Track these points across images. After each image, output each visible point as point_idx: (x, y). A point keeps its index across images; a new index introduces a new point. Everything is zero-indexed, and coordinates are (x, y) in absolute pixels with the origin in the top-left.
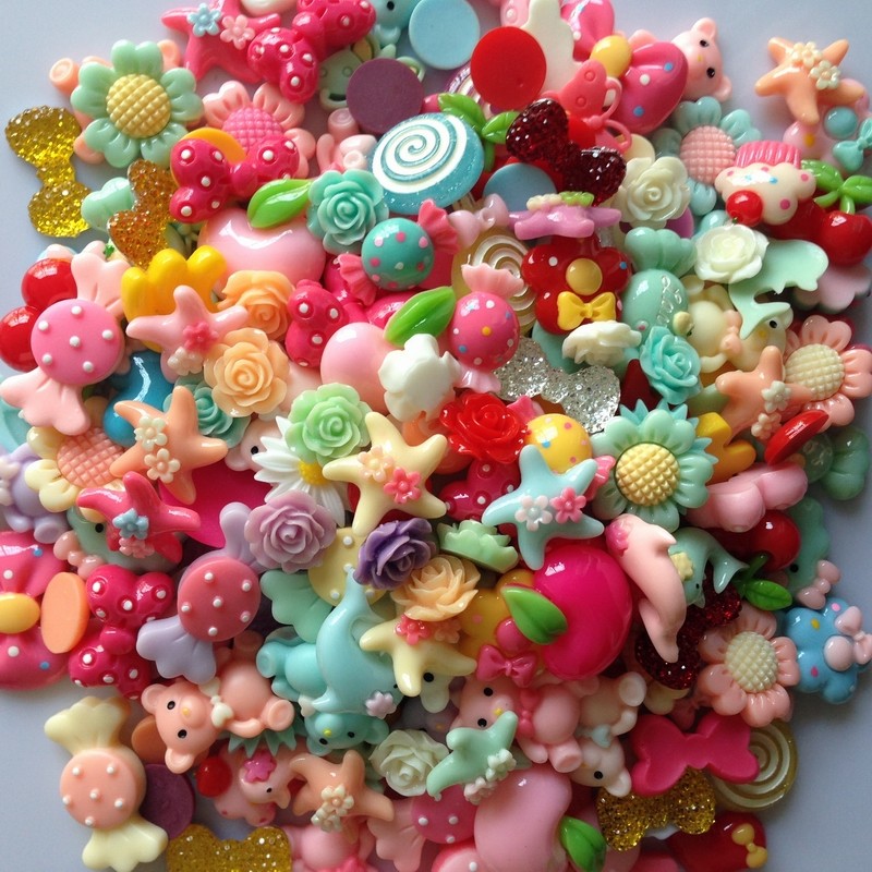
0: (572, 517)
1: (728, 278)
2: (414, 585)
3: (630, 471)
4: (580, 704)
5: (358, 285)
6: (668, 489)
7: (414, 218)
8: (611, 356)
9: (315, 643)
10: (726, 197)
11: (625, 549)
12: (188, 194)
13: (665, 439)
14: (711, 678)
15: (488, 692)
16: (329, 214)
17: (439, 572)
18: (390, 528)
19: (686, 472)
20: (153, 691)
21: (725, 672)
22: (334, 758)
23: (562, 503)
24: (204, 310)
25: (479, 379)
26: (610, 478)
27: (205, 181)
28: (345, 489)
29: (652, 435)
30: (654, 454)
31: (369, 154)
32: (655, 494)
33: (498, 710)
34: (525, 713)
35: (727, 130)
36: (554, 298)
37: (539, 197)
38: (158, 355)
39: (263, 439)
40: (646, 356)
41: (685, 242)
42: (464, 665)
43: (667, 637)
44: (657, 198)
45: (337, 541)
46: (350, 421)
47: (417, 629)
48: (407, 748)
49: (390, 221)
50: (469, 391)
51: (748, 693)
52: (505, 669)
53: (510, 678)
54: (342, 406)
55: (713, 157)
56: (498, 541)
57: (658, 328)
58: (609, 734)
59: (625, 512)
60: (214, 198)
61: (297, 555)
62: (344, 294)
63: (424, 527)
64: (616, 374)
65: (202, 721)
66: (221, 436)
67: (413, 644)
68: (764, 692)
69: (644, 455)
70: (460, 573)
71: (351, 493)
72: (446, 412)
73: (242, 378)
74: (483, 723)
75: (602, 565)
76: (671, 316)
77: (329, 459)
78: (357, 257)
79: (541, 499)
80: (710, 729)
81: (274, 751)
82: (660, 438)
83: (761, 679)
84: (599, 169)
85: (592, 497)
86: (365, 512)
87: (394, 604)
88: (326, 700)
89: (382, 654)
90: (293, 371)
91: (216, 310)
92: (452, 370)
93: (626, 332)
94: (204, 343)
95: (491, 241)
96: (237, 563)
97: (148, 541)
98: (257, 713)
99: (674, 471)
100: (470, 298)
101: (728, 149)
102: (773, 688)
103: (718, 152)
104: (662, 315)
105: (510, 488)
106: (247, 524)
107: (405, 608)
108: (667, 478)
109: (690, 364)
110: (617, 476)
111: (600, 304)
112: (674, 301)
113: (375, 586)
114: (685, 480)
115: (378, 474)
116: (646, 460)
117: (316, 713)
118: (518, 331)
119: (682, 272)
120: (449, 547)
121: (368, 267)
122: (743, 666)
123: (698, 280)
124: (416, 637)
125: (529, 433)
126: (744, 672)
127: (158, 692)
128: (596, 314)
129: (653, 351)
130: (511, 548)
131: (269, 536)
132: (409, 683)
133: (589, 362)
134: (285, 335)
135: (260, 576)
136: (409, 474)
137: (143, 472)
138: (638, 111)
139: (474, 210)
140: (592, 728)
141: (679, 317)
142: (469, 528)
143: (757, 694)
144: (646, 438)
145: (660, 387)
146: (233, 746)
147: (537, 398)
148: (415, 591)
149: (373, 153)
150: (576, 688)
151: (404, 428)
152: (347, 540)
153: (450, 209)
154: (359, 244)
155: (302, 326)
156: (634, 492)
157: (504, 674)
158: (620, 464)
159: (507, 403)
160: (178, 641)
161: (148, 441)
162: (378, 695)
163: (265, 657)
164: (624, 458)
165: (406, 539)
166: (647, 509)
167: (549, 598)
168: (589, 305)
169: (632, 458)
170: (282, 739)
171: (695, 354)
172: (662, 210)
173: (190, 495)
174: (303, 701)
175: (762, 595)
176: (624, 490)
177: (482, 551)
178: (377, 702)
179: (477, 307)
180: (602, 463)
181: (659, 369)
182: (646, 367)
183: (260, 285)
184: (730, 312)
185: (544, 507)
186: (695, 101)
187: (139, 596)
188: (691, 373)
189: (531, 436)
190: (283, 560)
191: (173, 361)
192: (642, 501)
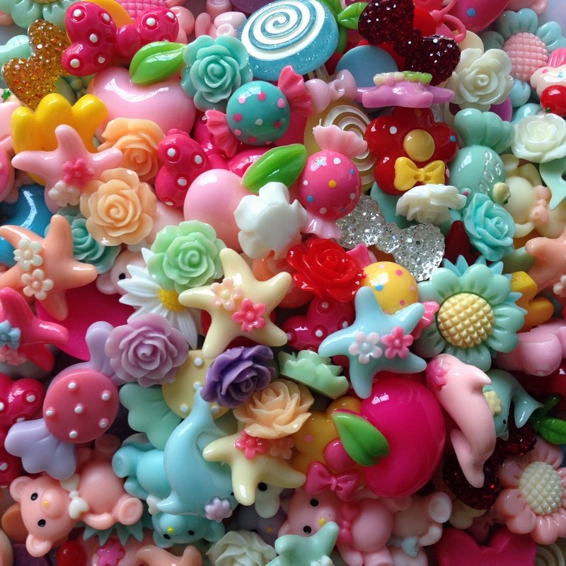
0: (400, 353)
1: (540, 157)
2: (254, 405)
3: (451, 317)
4: (393, 517)
5: (222, 138)
6: (483, 335)
7: (275, 83)
8: (439, 215)
9: (163, 450)
10: (540, 91)
11: (444, 385)
12: (78, 48)
13: (483, 290)
14: (508, 501)
15: (314, 503)
16: (200, 74)
17: (278, 394)
18: (235, 353)
19: (500, 321)
20: (19, 483)
21: (519, 496)
22: (176, 551)
23: (391, 341)
24: (83, 148)
25: (323, 227)
26: (432, 322)
27: (93, 37)
28: (199, 315)
29: (472, 286)
30: (473, 303)
31: (239, 29)
32: (472, 338)
33: (322, 520)
34: (345, 523)
35: (541, 37)
36: (392, 162)
37: (384, 74)
38: (43, 188)
39: (129, 267)
40: (469, 218)
41: (506, 124)
42: (294, 479)
43: (475, 466)
44: (485, 83)
45: (189, 362)
46: (206, 255)
47: (255, 445)
48: (240, 547)
49: (254, 83)
50: (313, 236)
51: (537, 515)
52: (330, 485)
53: (334, 492)
54: (201, 241)
55: (530, 57)
56: (332, 370)
57: (481, 195)
58: (417, 544)
59: (443, 352)
60: (101, 54)
61: (152, 371)
62: (210, 146)
63: (267, 354)
64: (441, 232)
65: (60, 513)
66: (94, 263)
67: (250, 458)
68: (550, 515)
69: (464, 303)
70: (296, 397)
71: (204, 319)
72: (292, 252)
73: (113, 211)
74: (308, 530)
75: (421, 398)
76: (491, 186)
77: (186, 287)
78: (223, 114)
79: (373, 335)
80: (503, 544)
81: (123, 542)
82: (479, 289)
83: (550, 504)
84: (439, 54)
85: (417, 337)
86: (215, 337)
87: (236, 421)
88: (169, 503)
89: (222, 464)
90: (160, 210)
91: (95, 151)
92: (300, 217)
93: (453, 194)
94: (81, 177)
95: (340, 109)
96: (99, 375)
97: (20, 350)
98: (109, 509)
99: (490, 319)
100: (319, 156)
101: (542, 53)
102: (558, 512)
103: (534, 54)
104: (484, 184)
105: (345, 324)
106: (108, 341)
107: (245, 425)
108: (483, 325)
109: (506, 227)
110: (439, 320)
111: (432, 170)
112: (495, 173)
113: (220, 404)
114: (499, 328)
115: (228, 303)
116: (466, 308)
117: (160, 513)
118: (360, 189)
119: (501, 150)
120: (288, 373)
121: (231, 122)
122: (535, 492)
123: (514, 159)
124: (253, 452)
125: (364, 277)
126: (535, 497)
127: (25, 484)
128: (427, 178)
129: (475, 213)
130: (343, 378)
131: (127, 353)
132: (244, 492)
133: (419, 220)
134: (155, 178)
135: (119, 387)
136: (256, 306)
137: (20, 289)
138: (471, 12)
139: (328, 81)
140: (402, 538)
141: (498, 186)
142: (307, 357)
143: (545, 515)
144: (467, 289)
145: (480, 245)
146: (87, 535)
147: (372, 248)
148: (255, 411)
149: (243, 28)
150: (392, 504)
151: (255, 266)
152: (198, 361)
153: (306, 78)
154: (225, 102)
155: (170, 169)
156: (453, 335)
157: (329, 488)
158: (442, 309)
159: (346, 250)
160: (41, 441)
161: (25, 262)
162: (217, 501)
163: (119, 459)
164: (446, 304)
165: (249, 364)
166: (464, 350)
167: (374, 424)
168: (422, 170)
169: (454, 305)
170: (132, 531)
171: (511, 220)
172: (487, 95)
173: (63, 313)
174: (151, 500)
175: (553, 430)
176: (445, 333)
177: (317, 379)
178: (214, 508)
179: (325, 164)
180: (428, 307)
181: (481, 229)
182: (469, 227)
183: (135, 132)
184: (540, 187)
185: (376, 342)
186: (517, 11)
187: (11, 399)
188: (506, 235)
189: (366, 279)
190: (139, 375)
191: (52, 192)
192: (460, 343)
